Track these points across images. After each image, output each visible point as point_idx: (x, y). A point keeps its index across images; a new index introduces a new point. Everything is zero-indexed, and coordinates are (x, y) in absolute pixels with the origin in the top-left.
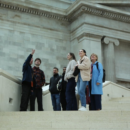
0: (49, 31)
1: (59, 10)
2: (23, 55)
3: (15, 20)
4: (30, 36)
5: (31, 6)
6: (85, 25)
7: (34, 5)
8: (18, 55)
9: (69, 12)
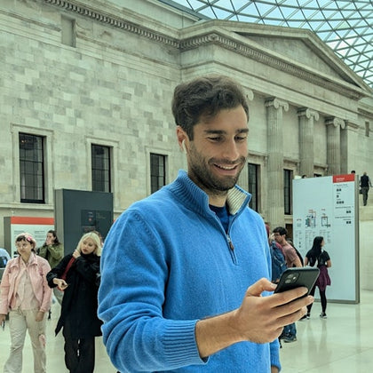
0: (152, 63)
1: (169, 30)
2: (118, 104)
3: (105, 42)
4: (125, 71)
5: (131, 20)
6: (214, 64)
7: (135, 17)
8: (111, 104)
9: (186, 36)
